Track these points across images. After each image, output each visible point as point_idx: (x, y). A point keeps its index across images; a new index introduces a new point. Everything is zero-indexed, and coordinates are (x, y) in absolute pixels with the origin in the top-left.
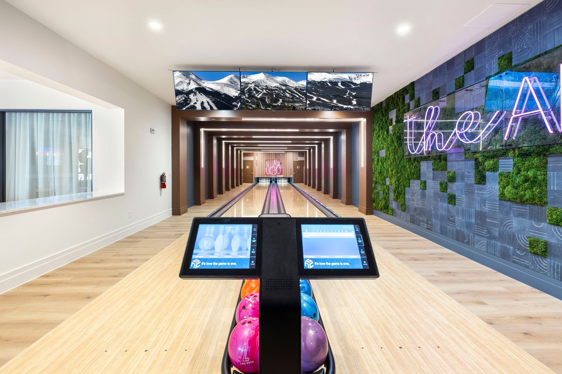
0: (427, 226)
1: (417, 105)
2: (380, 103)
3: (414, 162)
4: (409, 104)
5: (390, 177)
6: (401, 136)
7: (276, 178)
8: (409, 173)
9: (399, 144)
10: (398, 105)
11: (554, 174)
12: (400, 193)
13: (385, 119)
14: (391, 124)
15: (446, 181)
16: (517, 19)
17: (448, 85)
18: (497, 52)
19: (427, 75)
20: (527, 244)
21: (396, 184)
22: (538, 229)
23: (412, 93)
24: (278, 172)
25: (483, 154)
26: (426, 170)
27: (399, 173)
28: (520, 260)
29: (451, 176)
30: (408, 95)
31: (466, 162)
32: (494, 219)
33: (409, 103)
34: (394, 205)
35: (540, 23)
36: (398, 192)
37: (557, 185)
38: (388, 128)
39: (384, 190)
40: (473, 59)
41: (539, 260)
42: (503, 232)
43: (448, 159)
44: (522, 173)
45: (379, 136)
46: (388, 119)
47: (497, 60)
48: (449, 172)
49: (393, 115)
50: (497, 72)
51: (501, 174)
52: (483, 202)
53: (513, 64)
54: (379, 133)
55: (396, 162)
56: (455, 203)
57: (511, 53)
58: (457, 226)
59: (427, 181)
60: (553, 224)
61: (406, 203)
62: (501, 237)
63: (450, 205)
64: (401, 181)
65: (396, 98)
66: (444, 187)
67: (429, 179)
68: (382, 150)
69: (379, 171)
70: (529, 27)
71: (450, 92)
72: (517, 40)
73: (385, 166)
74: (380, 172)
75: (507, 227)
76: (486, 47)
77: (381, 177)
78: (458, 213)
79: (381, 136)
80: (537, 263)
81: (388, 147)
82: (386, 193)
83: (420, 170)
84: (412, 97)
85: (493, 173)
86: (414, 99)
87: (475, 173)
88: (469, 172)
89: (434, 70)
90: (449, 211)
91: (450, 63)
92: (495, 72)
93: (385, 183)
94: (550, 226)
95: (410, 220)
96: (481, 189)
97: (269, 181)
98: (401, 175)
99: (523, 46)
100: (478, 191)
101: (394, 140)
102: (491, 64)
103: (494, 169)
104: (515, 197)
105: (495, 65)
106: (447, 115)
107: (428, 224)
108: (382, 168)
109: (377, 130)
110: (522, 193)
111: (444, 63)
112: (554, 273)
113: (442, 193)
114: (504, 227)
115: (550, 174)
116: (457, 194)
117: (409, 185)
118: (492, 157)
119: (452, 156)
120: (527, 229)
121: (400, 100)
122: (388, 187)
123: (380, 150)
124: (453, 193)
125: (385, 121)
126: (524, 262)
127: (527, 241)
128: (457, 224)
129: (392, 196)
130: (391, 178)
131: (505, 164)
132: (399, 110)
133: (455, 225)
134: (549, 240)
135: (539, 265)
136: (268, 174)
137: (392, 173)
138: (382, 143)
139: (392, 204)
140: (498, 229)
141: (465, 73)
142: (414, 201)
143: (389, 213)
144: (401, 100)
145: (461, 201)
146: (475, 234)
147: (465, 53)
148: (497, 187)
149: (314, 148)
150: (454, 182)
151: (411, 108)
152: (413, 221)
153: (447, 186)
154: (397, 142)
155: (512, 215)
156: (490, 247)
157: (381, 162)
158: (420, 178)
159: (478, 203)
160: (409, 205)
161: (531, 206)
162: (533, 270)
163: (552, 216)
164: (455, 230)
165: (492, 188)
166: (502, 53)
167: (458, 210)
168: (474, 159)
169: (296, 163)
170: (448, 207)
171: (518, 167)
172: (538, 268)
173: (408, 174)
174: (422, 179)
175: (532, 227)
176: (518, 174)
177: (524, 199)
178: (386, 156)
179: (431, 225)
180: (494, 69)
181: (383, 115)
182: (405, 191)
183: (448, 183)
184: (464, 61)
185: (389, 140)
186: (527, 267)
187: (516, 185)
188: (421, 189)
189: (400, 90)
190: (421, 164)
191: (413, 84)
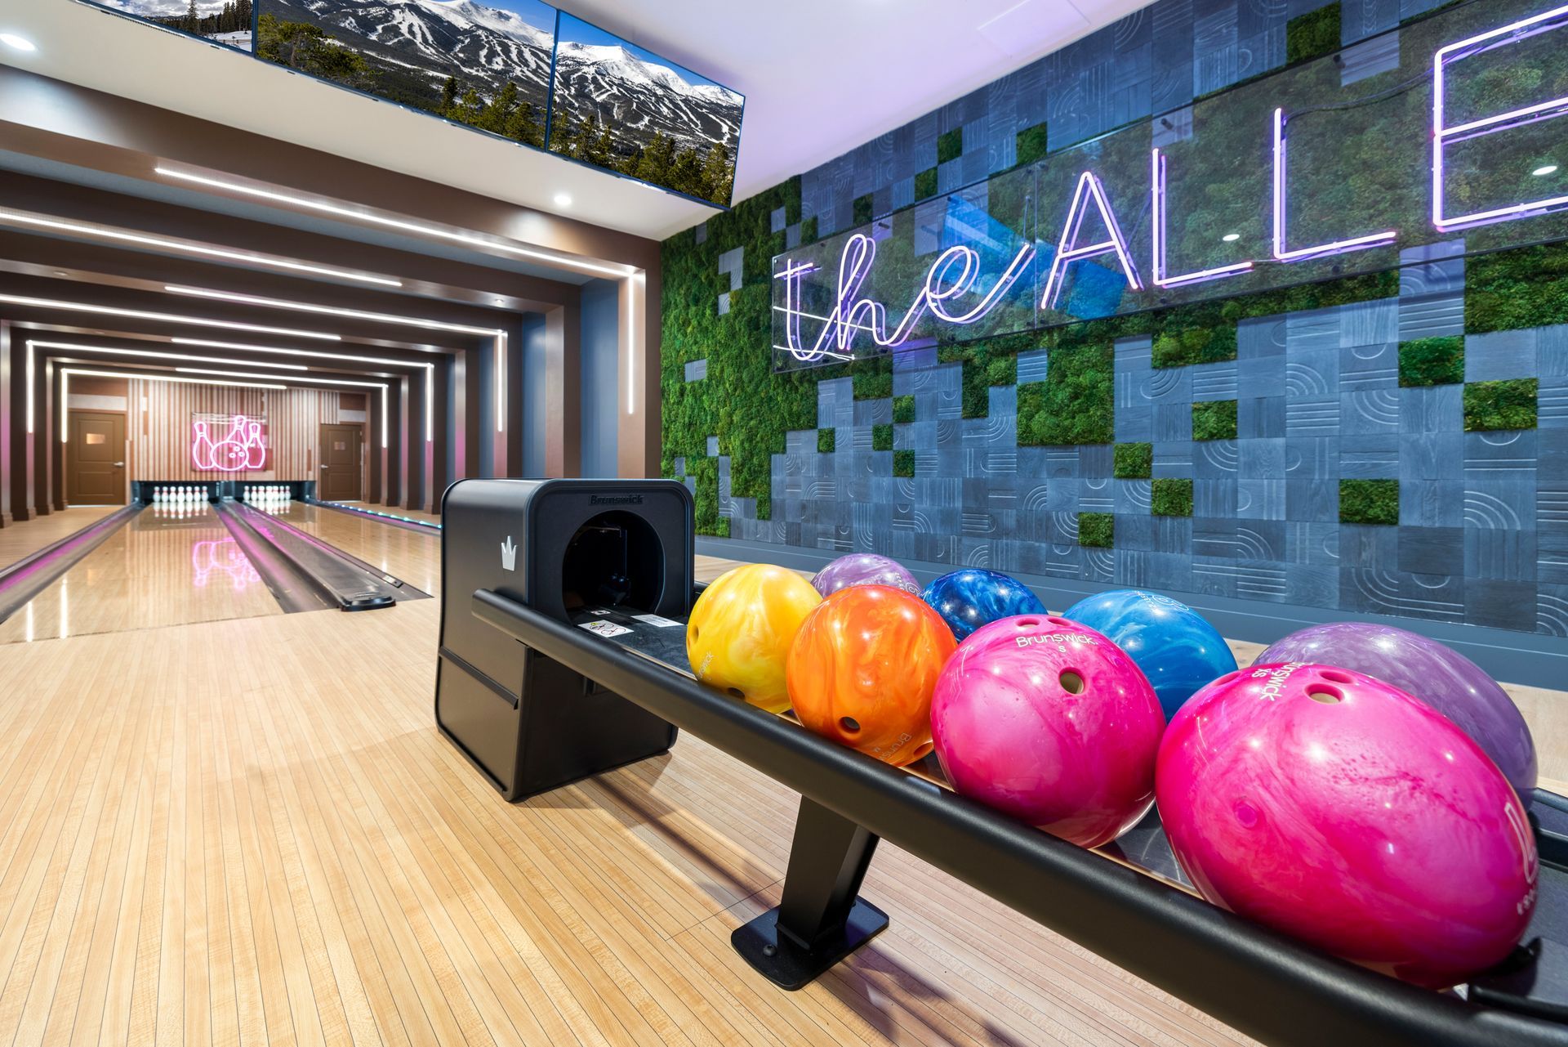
0: (836, 543)
1: (811, 236)
2: (689, 230)
3: (801, 383)
4: (784, 235)
5: (722, 434)
6: (761, 318)
7: (240, 485)
8: (785, 414)
9: (757, 340)
10: (751, 236)
11: (1126, 376)
12: (755, 471)
13: (708, 276)
14: (726, 287)
15: (890, 420)
16: (1057, 53)
17: (895, 188)
18: (1014, 118)
19: (838, 160)
20: (1074, 529)
21: (744, 449)
22: (1097, 494)
23: (796, 204)
24: (252, 461)
25: (985, 348)
26: (834, 402)
27: (752, 419)
28: (1060, 567)
29: (906, 408)
30: (783, 210)
31: (942, 371)
32: (1007, 490)
33: (785, 230)
34: (733, 508)
35: (1103, 70)
36: (749, 469)
37: (1132, 399)
38: (717, 298)
39: (703, 472)
40: (959, 131)
41: (1099, 557)
42: (1026, 516)
43: (894, 367)
44: (1070, 379)
45: (687, 323)
46: (716, 273)
47: (1015, 137)
48: (900, 399)
49: (733, 263)
50: (1014, 164)
51: (1023, 389)
52: (982, 456)
53: (1049, 149)
54: (687, 314)
55: (743, 390)
56: (913, 472)
57: (1044, 125)
58: (917, 525)
59: (837, 429)
60: (1127, 477)
61: (774, 496)
62: (1022, 528)
63: (899, 479)
64: (758, 439)
65: (745, 216)
66: (883, 439)
67: (843, 422)
68: (696, 363)
69: (687, 419)
70: (1082, 75)
71: (902, 206)
72: (1058, 98)
73: (706, 405)
74: (690, 424)
75: (1034, 503)
76: (990, 107)
77: (692, 437)
78: (920, 496)
79: (694, 322)
80: (1095, 562)
81: (717, 353)
82: (711, 480)
83: (816, 404)
84: (795, 216)
85: (1003, 389)
86: (800, 221)
87: (964, 393)
88: (948, 394)
89: (859, 148)
90: (896, 493)
91: (903, 136)
92: (1010, 165)
93: (706, 453)
94: (1118, 481)
95: (787, 537)
96: (976, 430)
97: (205, 496)
98: (760, 422)
99: (1069, 112)
100: (970, 434)
101: (740, 329)
102: (1002, 145)
103: (1007, 380)
104: (1054, 433)
105: (1009, 149)
106: (897, 259)
107: (838, 536)
108: (696, 411)
109: (680, 306)
110: (1067, 423)
111: (886, 135)
112: (1125, 575)
113: (879, 452)
114: (1027, 504)
115: (1120, 376)
116: (917, 449)
117: (785, 448)
118: (1004, 353)
119: (907, 359)
120: (1076, 498)
121: (756, 221)
122: (714, 463)
123: (687, 362)
124: (908, 448)
125: (706, 279)
126: (1068, 568)
127: (1074, 522)
128: (919, 520)
129: (727, 482)
130: (725, 436)
131: (1030, 367)
132: (754, 249)
133: (913, 524)
134: (1116, 511)
135: (1099, 567)
136: (204, 468)
137: (732, 420)
138: (696, 343)
139: (727, 506)
140: (1014, 512)
141: (941, 162)
142: (797, 486)
143: (719, 532)
144: (760, 222)
145: (927, 464)
146: (963, 534)
147: (940, 113)
148: (1013, 418)
149: (416, 376)
150: (910, 421)
151: (789, 245)
152: (795, 538)
153: (891, 435)
154: (750, 335)
155: (1044, 475)
156: (997, 555)
157: (694, 396)
158: (816, 424)
159: (970, 462)
160: (784, 500)
161: (1083, 448)
162: (1088, 580)
163: (1124, 461)
164: (913, 537)
165: (1001, 423)
166: (1024, 123)
167: (920, 487)
168: (961, 363)
169: (328, 432)
170: (895, 485)
171: (1060, 369)
172: (1096, 574)
173: (783, 417)
174: (824, 425)
175: (1086, 492)
176: (1061, 382)
177: (1071, 435)
178: (710, 378)
179: (849, 537)
180: (1007, 157)
181: (700, 264)
182: (769, 464)
183: (896, 427)
184: (939, 133)
185: (721, 332)
186: (1075, 577)
187: (1055, 407)
188: (819, 451)
189: (757, 196)
190: (819, 387)
191: (796, 181)
